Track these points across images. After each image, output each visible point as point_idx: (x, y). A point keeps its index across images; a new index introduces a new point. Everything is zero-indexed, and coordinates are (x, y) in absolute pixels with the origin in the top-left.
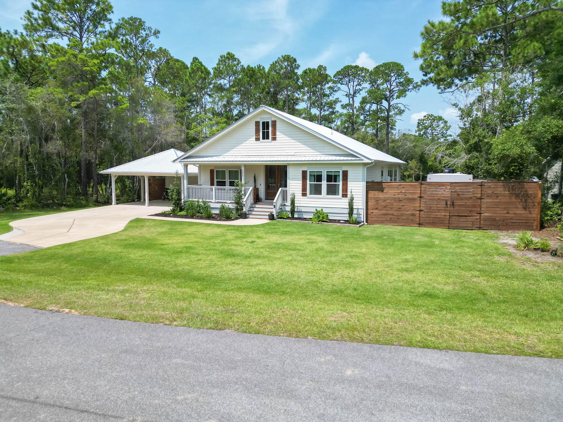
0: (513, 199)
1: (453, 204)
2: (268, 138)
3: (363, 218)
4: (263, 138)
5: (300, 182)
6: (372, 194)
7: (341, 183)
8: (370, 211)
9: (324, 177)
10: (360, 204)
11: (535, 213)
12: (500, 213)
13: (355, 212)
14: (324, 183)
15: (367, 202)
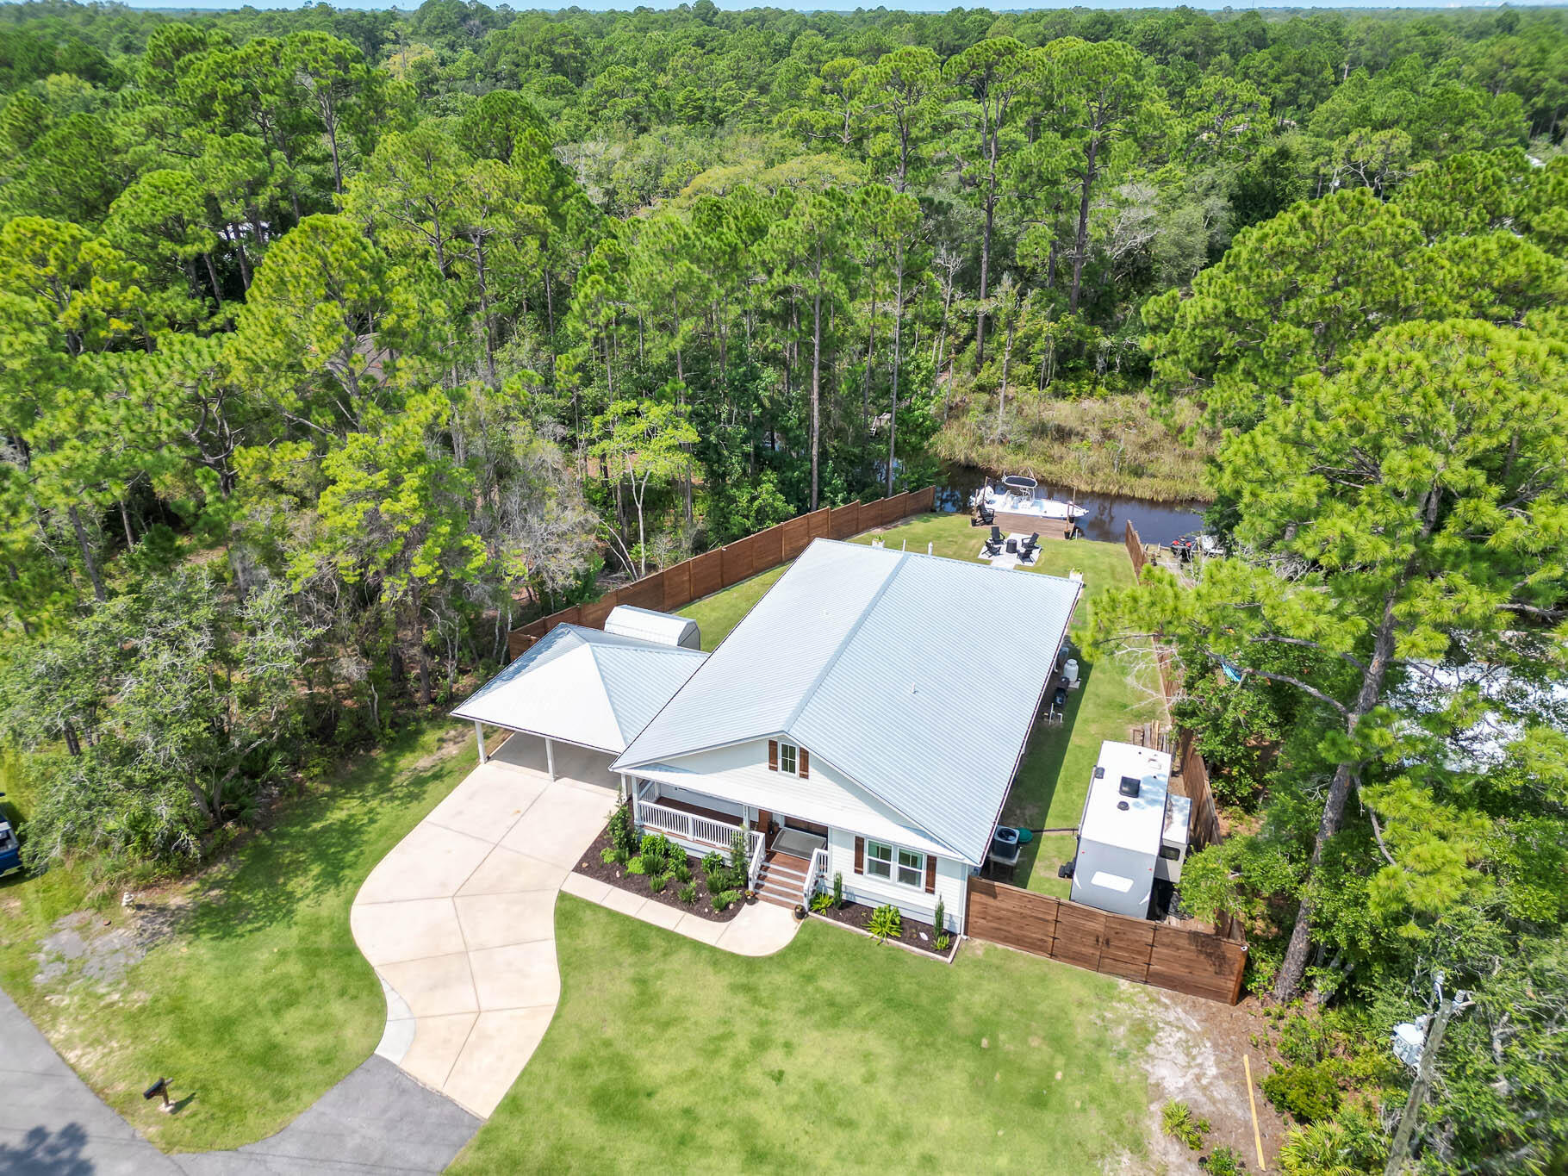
0: (1202, 957)
1: (1107, 942)
2: (793, 770)
3: (959, 927)
4: (785, 769)
5: (852, 853)
6: (976, 897)
7: (924, 872)
8: (971, 920)
9: (895, 855)
10: (955, 910)
11: (1231, 985)
12: (1180, 971)
13: (946, 918)
14: (895, 865)
15: (968, 906)
